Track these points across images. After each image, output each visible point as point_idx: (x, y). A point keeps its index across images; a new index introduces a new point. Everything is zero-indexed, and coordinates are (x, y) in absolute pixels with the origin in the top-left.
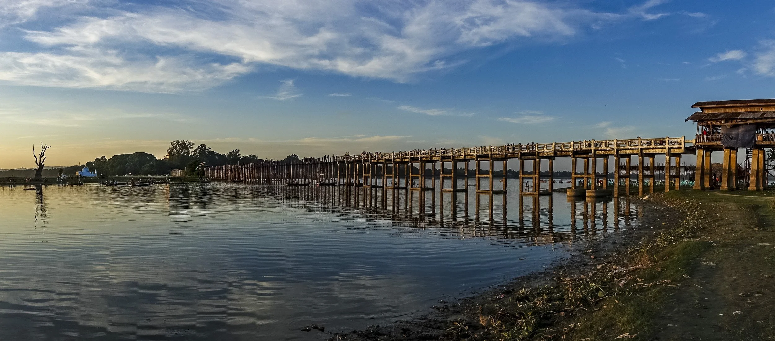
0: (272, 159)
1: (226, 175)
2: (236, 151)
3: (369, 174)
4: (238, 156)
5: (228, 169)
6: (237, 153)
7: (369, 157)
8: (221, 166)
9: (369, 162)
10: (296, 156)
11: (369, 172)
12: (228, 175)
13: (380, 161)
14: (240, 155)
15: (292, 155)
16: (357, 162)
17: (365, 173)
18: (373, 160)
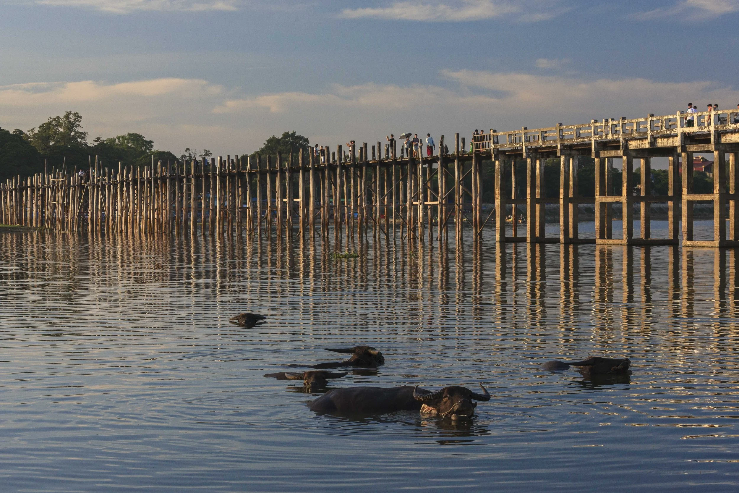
0: (207, 153)
1: (47, 213)
2: (67, 117)
3: (620, 194)
4: (74, 137)
5: (54, 187)
6: (71, 126)
7: (616, 132)
8: (24, 177)
9: (617, 148)
10: (300, 138)
11: (621, 186)
12: (53, 212)
13: (662, 143)
14: (83, 135)
15: (286, 135)
16: (568, 149)
17: (602, 194)
18: (635, 139)
